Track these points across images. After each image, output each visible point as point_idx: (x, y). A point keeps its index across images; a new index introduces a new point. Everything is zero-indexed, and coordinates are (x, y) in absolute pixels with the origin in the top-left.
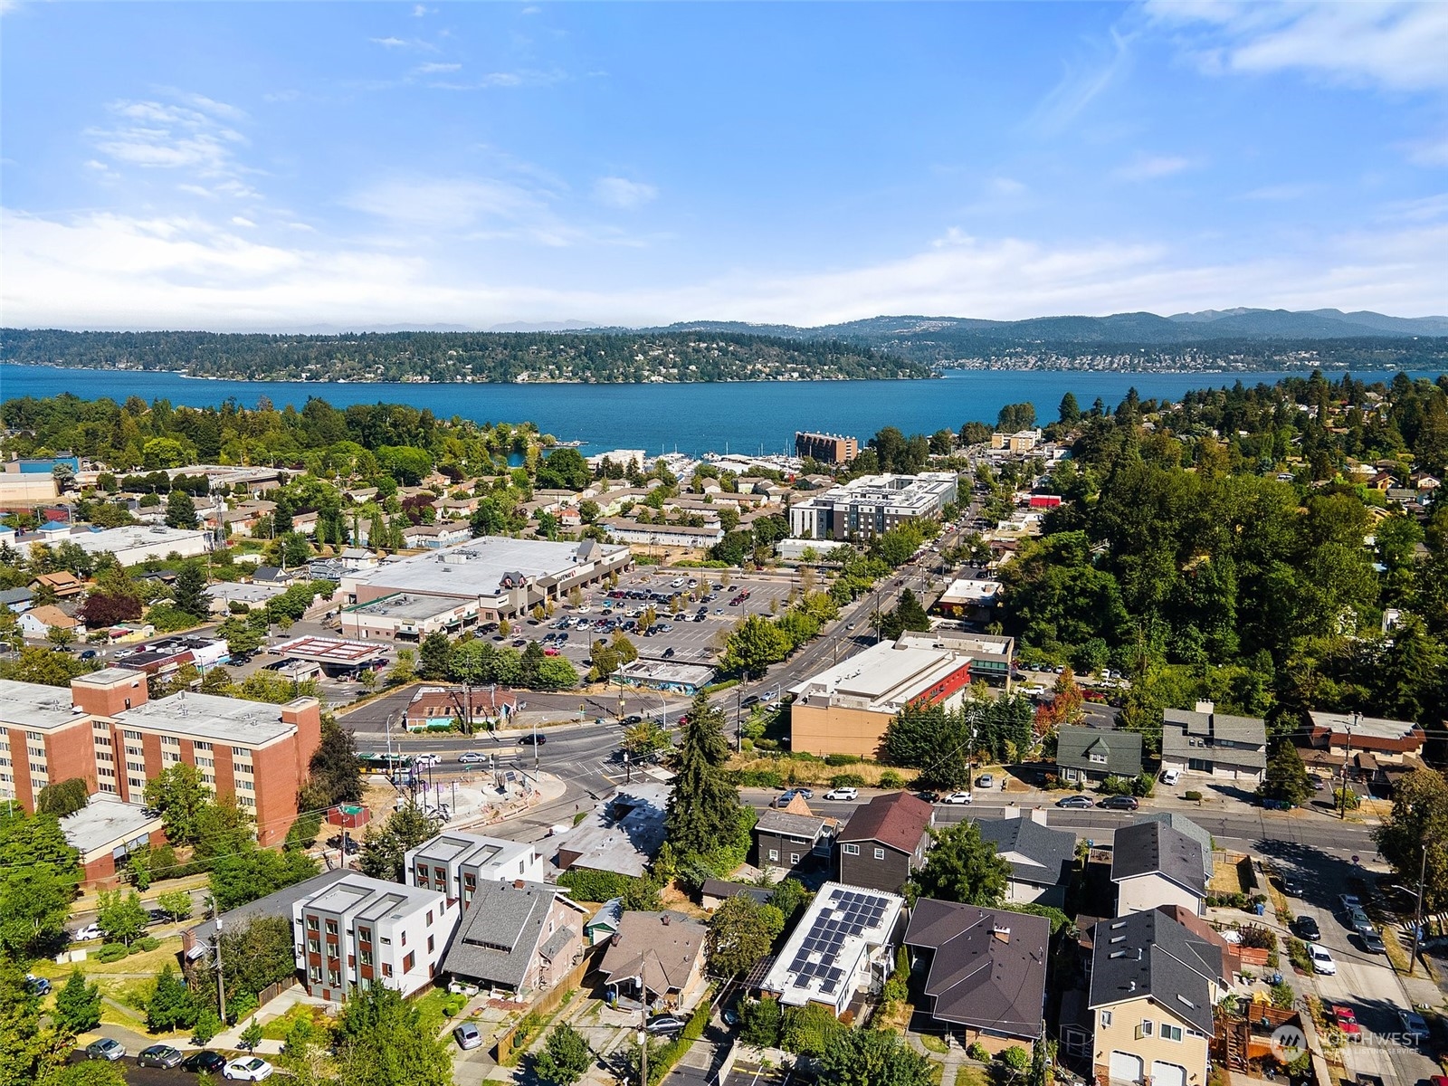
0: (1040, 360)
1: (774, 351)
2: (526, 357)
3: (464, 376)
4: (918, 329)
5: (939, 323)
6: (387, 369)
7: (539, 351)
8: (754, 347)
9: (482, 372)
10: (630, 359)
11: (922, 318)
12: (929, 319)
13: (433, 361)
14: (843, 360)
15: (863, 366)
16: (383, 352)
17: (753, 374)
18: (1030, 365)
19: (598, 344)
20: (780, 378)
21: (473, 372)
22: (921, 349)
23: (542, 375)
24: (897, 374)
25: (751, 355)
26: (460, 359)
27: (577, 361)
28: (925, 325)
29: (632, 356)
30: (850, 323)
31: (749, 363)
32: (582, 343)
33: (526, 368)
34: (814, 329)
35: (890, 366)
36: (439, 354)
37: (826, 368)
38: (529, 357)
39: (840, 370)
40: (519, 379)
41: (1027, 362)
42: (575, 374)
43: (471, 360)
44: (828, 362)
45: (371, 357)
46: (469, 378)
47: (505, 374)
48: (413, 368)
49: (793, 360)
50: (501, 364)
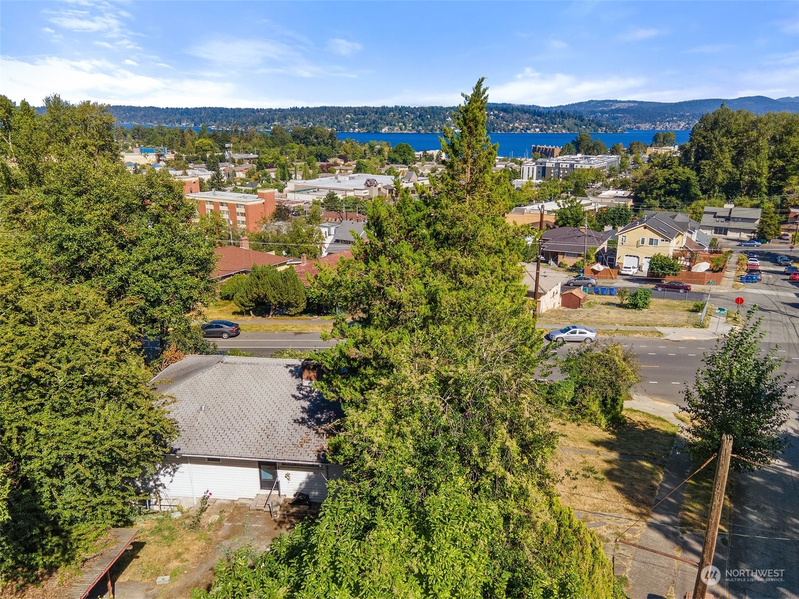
0: (688, 124)
1: (526, 116)
2: (387, 119)
3: (354, 129)
4: (613, 107)
5: (627, 105)
6: (314, 125)
7: (394, 115)
8: (515, 114)
9: (363, 126)
10: (444, 120)
11: (617, 102)
12: (621, 102)
13: (338, 121)
14: (566, 121)
15: (577, 125)
16: (312, 115)
17: (513, 129)
18: (681, 127)
19: (426, 111)
20: (529, 132)
21: (359, 127)
22: (614, 118)
23: (396, 129)
24: (597, 130)
25: (513, 118)
26: (352, 120)
27: (415, 121)
28: (618, 105)
29: (445, 118)
30: (573, 104)
31: (511, 123)
32: (418, 111)
33: (387, 124)
34: (551, 108)
35: (593, 125)
36: (341, 117)
37: (556, 126)
38: (388, 119)
39: (564, 127)
40: (383, 131)
41: (679, 125)
42: (413, 128)
43: (358, 120)
44: (557, 122)
45: (306, 118)
46: (357, 130)
47: (376, 127)
48: (328, 124)
49: (537, 121)
50: (374, 122)
